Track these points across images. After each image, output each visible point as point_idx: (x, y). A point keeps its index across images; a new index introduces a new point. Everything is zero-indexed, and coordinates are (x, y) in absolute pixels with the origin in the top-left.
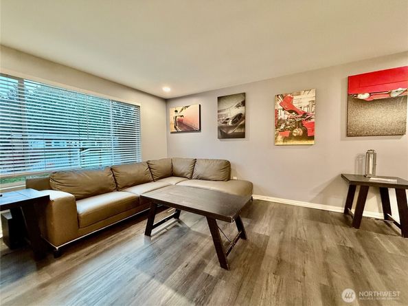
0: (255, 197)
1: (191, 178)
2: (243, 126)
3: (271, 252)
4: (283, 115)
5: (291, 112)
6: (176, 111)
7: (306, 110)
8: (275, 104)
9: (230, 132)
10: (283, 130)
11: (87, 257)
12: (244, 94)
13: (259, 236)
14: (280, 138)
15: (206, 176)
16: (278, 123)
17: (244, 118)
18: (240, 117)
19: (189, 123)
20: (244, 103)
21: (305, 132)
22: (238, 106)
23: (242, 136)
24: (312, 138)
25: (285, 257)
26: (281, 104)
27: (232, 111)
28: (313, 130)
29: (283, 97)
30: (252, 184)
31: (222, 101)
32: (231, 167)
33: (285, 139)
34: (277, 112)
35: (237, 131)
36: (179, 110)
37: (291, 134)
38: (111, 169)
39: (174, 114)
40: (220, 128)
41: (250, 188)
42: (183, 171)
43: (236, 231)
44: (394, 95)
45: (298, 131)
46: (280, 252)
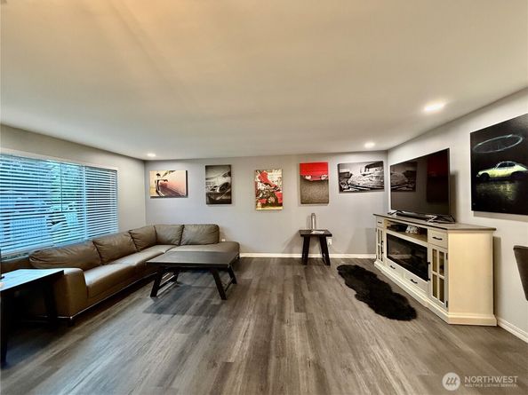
0: (242, 255)
1: (179, 245)
2: (230, 194)
3: (254, 286)
4: (261, 186)
5: (266, 184)
6: (158, 175)
7: (276, 184)
8: (255, 178)
9: (218, 198)
10: (261, 198)
11: (104, 320)
12: (230, 166)
13: (246, 280)
14: (259, 204)
15: (197, 240)
16: (258, 192)
17: (230, 187)
18: (226, 186)
19: (174, 188)
20: (230, 174)
21: (276, 199)
22: (225, 176)
23: (229, 202)
24: (281, 205)
25: (261, 287)
26: (259, 178)
27: (219, 180)
28: (281, 199)
29: (261, 173)
30: (238, 244)
31: (209, 170)
32: (220, 231)
33: (263, 205)
34: (256, 183)
35: (224, 197)
36: (162, 173)
37: (267, 202)
38: (94, 242)
39: (156, 178)
40: (208, 195)
41: (237, 247)
42: (169, 238)
43: (229, 280)
44: (323, 179)
45: (272, 200)
46: (259, 285)
